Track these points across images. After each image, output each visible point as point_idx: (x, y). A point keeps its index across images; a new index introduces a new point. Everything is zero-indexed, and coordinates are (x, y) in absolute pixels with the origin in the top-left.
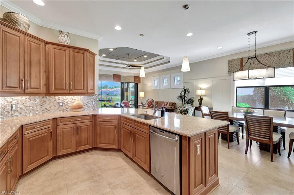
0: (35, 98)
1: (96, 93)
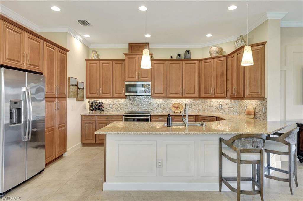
0: (235, 101)
1: (266, 97)
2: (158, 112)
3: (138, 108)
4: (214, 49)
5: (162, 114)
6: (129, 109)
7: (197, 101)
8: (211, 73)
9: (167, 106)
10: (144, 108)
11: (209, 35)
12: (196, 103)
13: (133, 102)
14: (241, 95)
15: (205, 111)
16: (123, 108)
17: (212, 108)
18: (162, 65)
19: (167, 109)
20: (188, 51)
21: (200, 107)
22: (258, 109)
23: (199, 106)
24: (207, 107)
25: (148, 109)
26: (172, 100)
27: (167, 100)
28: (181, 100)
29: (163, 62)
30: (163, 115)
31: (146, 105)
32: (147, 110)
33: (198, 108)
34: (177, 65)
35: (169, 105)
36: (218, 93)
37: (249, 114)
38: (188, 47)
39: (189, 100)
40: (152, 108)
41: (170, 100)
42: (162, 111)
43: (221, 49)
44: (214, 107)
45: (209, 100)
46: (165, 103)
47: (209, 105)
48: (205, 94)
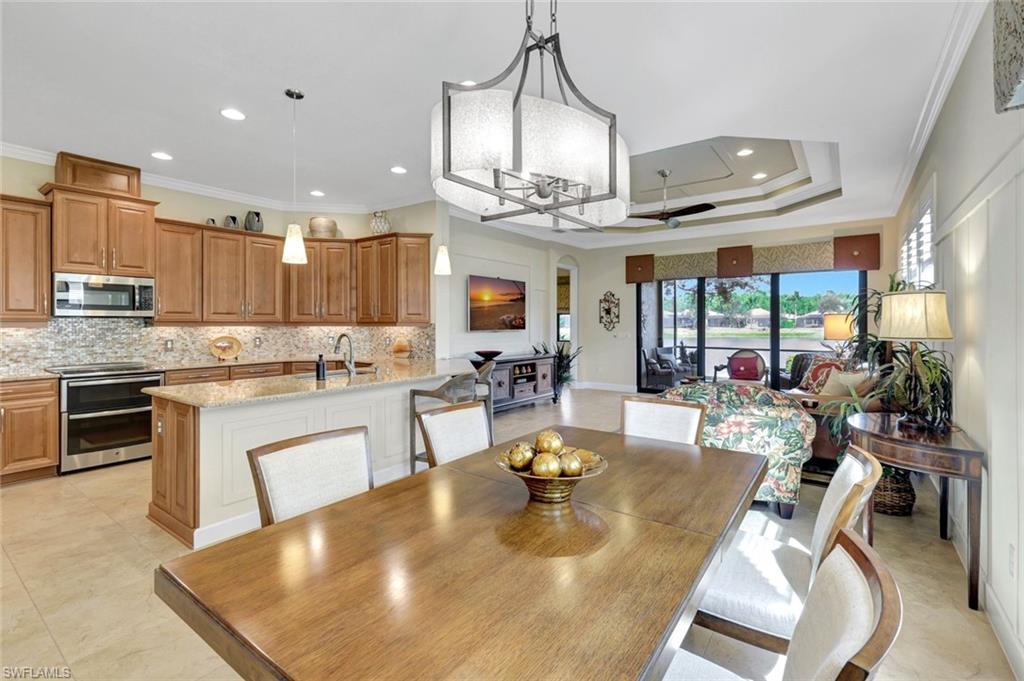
1: (432, 322)
2: (164, 362)
3: (92, 353)
4: (322, 222)
5: (178, 366)
6: (54, 360)
7: (271, 330)
8: (315, 271)
9: (193, 346)
10: (116, 353)
11: (317, 193)
12: (271, 336)
13: (72, 337)
14: (391, 318)
15: (293, 352)
16: (24, 356)
17: (311, 344)
18: (189, 237)
19: (193, 352)
20: (258, 214)
21: (280, 345)
22: (415, 341)
23: (276, 342)
24: (296, 342)
25: (131, 357)
26: (206, 328)
27: (192, 330)
28: (233, 328)
29: (191, 230)
30: (181, 368)
31: (122, 343)
32: (125, 360)
33: (275, 347)
34: (231, 242)
35: (198, 343)
36: (331, 312)
37: (400, 350)
38: (255, 203)
39: (253, 328)
40: (144, 352)
41: (203, 330)
42: (177, 359)
43: (335, 224)
44: (316, 343)
45: (302, 328)
46: (185, 336)
47: (303, 338)
48: (299, 314)
